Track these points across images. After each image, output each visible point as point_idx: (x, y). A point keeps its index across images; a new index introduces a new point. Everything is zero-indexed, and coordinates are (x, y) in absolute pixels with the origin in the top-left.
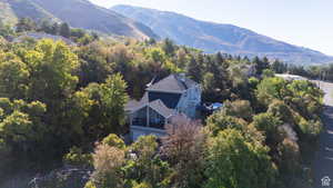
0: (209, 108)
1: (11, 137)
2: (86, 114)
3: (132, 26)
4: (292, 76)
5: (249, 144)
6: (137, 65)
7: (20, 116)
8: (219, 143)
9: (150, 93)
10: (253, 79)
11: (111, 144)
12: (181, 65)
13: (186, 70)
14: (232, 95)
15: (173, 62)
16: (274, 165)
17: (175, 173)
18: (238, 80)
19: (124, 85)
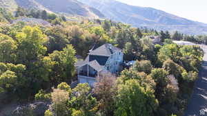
0: (127, 64)
1: (5, 85)
2: (50, 70)
3: (88, 10)
4: (185, 42)
5: (143, 89)
6: (85, 38)
7: (10, 74)
8: (124, 88)
9: (91, 56)
10: (157, 45)
11: (62, 88)
12: (113, 37)
13: (115, 40)
14: (142, 56)
15: (108, 35)
16: (157, 100)
17: (100, 104)
18: (146, 47)
19: (74, 52)
